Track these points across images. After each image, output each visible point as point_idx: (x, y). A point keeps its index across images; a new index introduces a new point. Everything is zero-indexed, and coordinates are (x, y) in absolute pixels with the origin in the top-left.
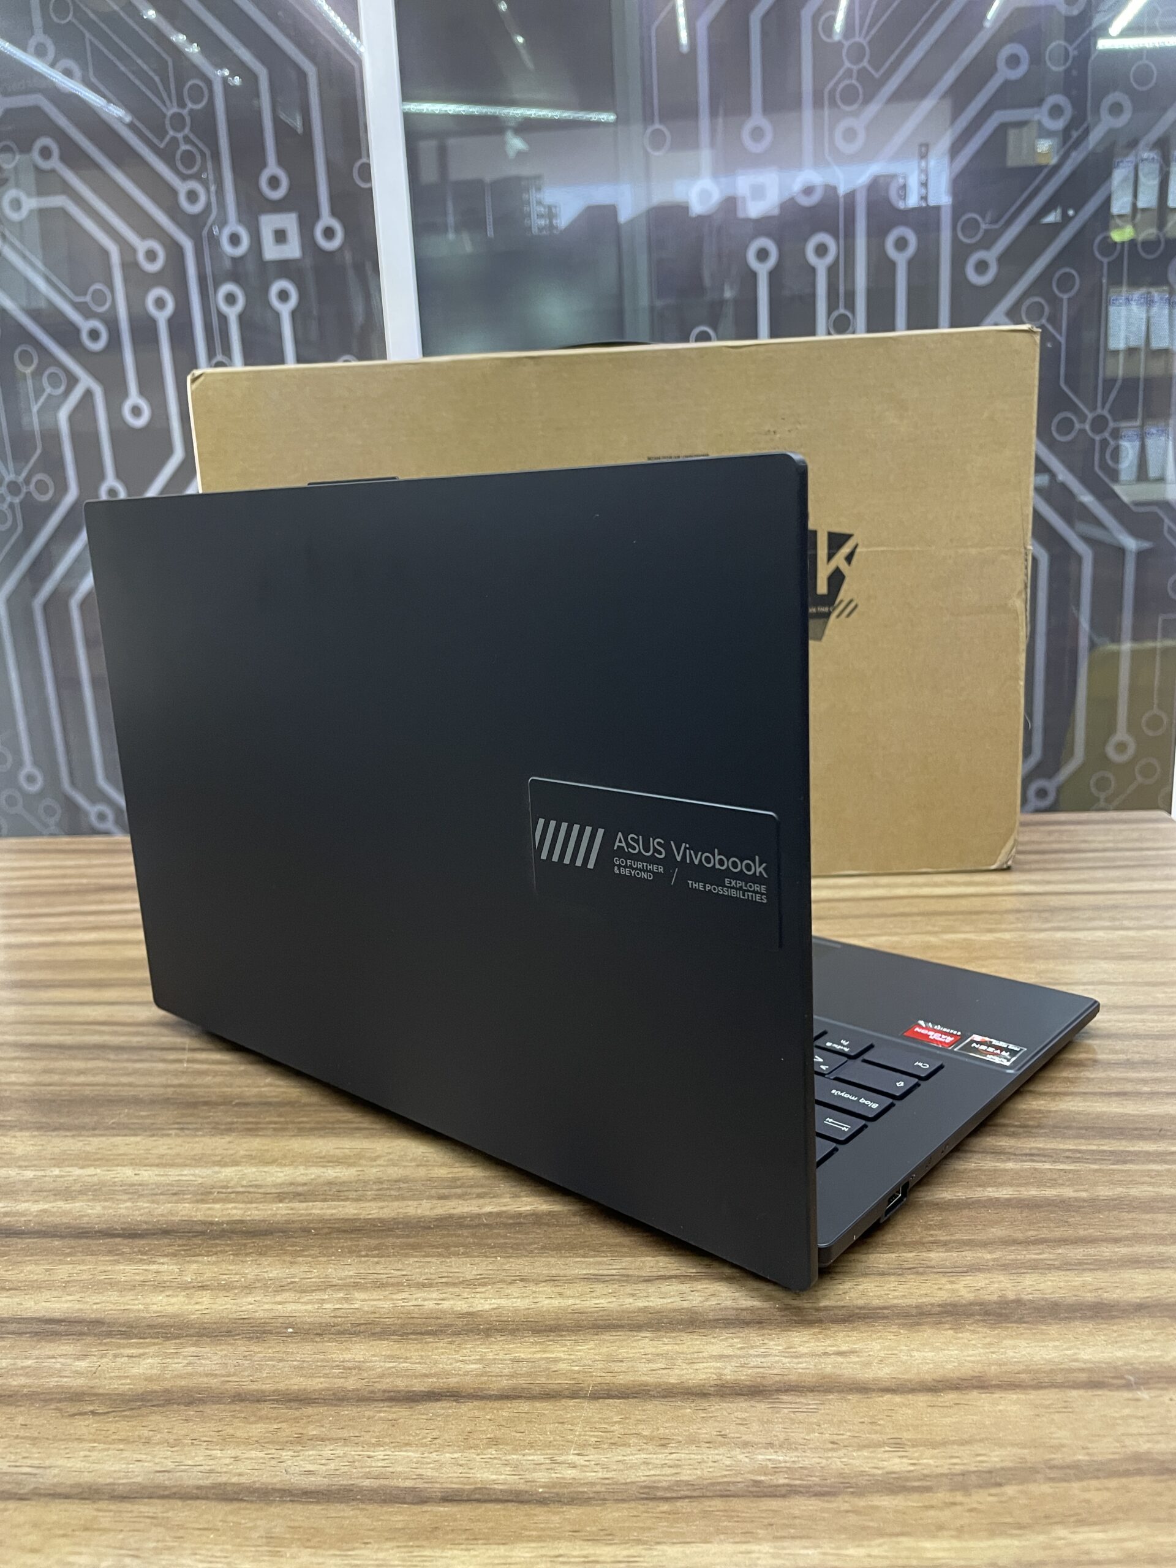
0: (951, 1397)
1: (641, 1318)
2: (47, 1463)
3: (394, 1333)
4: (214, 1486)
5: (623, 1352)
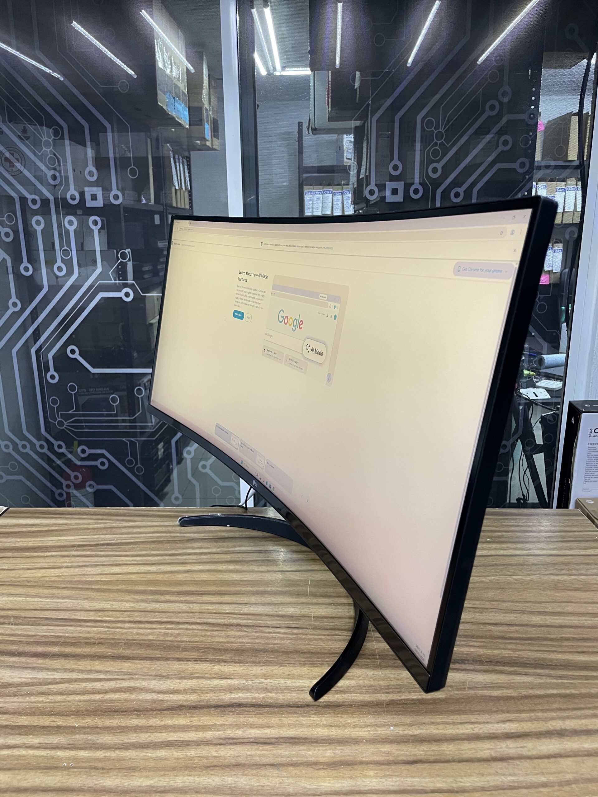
0: (553, 760)
1: (463, 737)
2: (319, 784)
3: (395, 742)
4: (369, 790)
5: (462, 747)
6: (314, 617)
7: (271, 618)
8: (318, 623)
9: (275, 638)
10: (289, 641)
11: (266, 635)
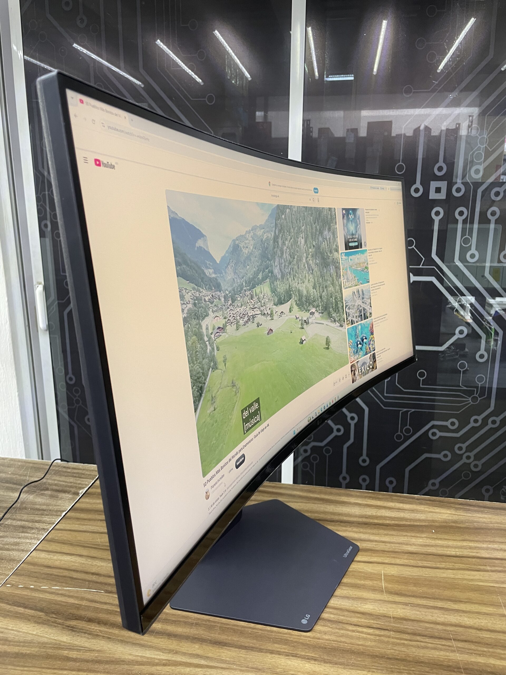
6: (394, 618)
7: (352, 614)
8: (399, 625)
9: (359, 638)
10: (373, 644)
11: (350, 633)
